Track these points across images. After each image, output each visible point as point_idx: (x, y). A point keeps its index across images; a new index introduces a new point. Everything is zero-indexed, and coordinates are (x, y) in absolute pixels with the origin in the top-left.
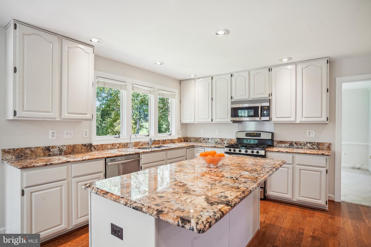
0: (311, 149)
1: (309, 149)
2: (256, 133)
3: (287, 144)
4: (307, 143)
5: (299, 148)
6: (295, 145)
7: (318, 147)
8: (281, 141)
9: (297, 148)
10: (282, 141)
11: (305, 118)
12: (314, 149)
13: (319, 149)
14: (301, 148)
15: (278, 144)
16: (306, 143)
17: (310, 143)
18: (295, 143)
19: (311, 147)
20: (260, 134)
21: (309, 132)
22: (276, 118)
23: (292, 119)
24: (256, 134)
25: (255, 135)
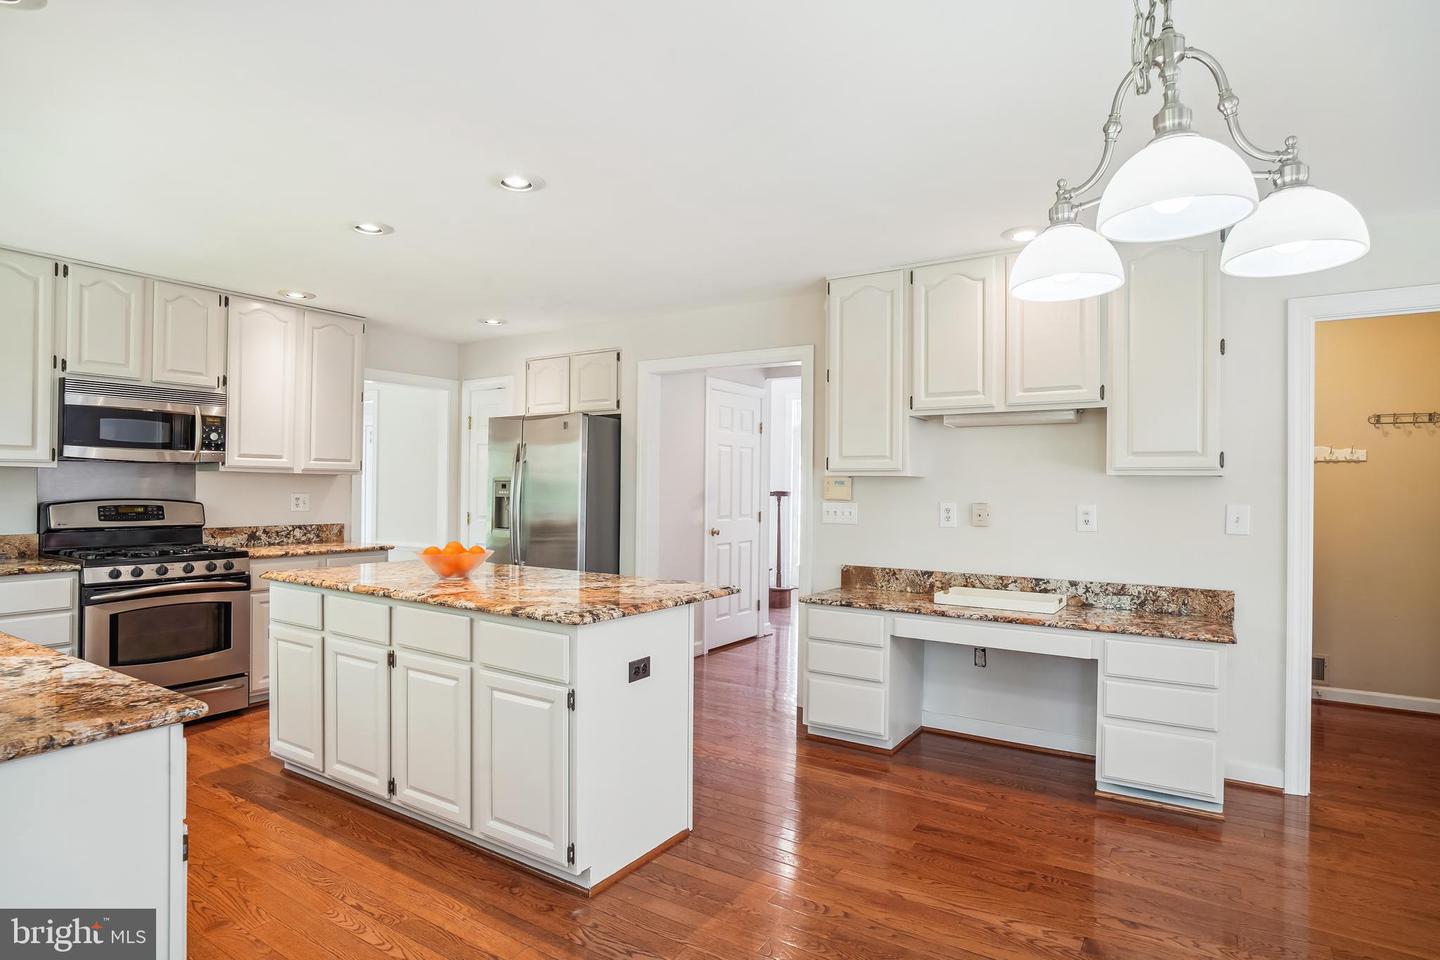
0: (303, 542)
1: (299, 542)
2: (146, 507)
3: (240, 537)
4: (294, 528)
5: (274, 544)
6: (263, 537)
7: (318, 536)
8: (223, 529)
9: (270, 544)
10: (227, 529)
11: (316, 460)
12: (309, 542)
13: (321, 541)
14: (278, 544)
15: (213, 537)
16: (290, 529)
17: (300, 527)
18: (265, 532)
19: (304, 539)
20: (160, 508)
21: (297, 499)
22: (240, 456)
23: (284, 462)
24: (141, 510)
25: (139, 513)
